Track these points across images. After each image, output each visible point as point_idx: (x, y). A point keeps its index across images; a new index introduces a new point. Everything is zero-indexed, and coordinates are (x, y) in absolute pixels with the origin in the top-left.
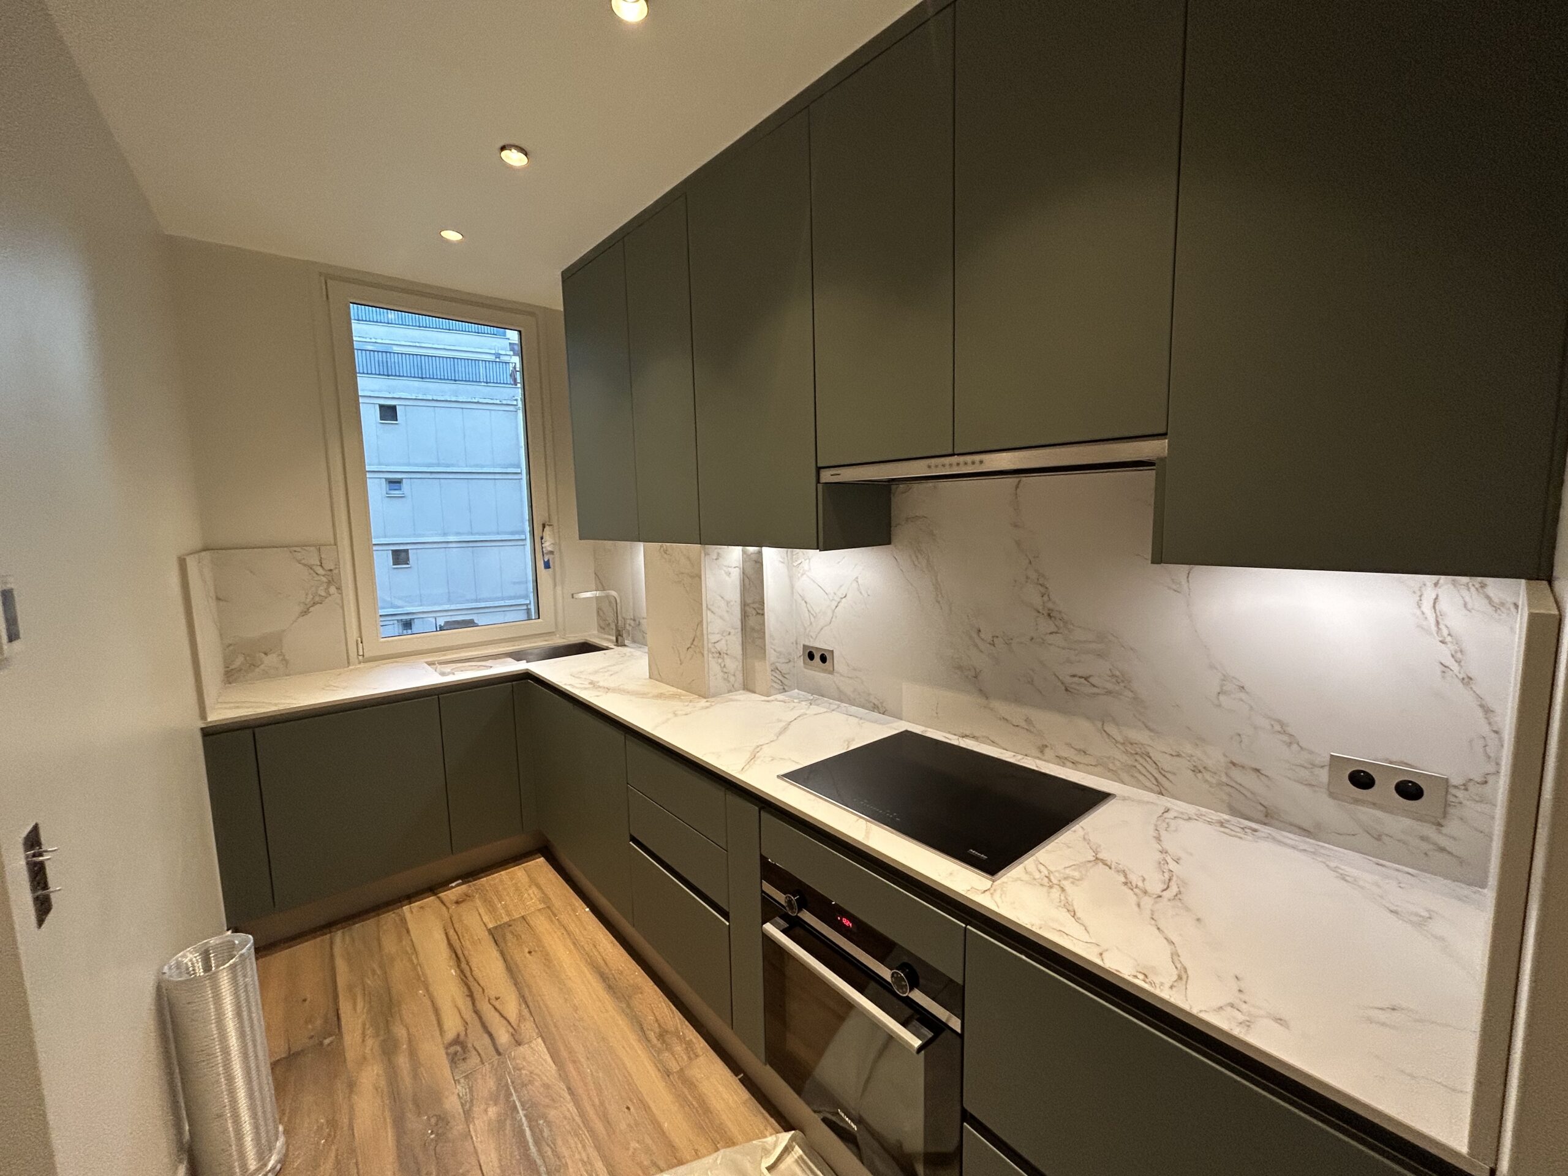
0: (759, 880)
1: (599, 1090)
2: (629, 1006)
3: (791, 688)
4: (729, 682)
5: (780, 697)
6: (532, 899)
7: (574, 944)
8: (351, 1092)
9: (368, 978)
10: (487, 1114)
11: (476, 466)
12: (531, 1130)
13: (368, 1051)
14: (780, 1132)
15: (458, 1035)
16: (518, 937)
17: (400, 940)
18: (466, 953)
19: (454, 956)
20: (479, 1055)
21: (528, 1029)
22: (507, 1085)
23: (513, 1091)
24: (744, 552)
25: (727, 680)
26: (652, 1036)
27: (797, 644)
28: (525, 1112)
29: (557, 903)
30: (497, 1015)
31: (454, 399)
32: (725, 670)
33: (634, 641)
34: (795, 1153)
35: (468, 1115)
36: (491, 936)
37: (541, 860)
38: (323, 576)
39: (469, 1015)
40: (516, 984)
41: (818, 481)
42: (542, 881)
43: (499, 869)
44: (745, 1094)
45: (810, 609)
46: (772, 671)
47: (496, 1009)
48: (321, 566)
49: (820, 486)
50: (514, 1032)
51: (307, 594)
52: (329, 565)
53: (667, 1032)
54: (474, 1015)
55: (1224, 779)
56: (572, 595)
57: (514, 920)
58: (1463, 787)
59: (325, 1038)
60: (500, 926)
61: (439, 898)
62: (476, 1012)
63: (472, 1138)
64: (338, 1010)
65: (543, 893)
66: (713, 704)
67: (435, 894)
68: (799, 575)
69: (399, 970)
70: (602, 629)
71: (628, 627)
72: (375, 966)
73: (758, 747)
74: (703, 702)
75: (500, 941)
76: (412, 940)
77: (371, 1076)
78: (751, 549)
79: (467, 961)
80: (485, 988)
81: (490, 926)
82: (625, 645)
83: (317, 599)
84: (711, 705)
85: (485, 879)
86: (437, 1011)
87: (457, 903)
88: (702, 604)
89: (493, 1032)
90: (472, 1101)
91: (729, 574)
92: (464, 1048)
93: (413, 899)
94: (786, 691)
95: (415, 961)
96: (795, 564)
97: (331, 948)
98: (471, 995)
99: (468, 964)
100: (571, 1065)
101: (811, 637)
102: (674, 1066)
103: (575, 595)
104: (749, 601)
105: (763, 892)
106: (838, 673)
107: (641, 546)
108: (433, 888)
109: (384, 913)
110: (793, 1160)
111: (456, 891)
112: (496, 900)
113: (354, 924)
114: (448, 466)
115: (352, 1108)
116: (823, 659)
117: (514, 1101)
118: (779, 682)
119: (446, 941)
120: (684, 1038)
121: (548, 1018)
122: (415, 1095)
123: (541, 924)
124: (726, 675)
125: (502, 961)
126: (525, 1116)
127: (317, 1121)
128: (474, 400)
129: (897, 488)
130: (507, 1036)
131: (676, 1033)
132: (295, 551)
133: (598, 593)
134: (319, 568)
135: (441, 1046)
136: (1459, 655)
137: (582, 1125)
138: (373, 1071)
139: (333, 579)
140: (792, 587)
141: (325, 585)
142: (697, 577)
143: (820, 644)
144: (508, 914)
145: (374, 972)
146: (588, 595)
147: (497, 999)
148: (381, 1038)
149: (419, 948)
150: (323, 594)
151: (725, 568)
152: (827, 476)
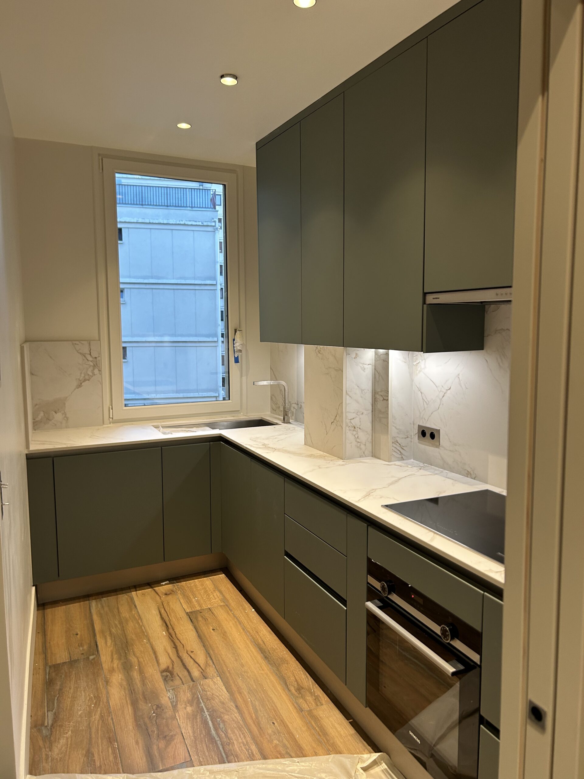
0: (366, 575)
1: (256, 711)
2: (278, 670)
3: (408, 458)
4: (361, 449)
5: (398, 463)
6: (215, 600)
7: (243, 629)
8: (107, 684)
9: (113, 628)
10: (186, 709)
11: (181, 278)
12: (212, 722)
13: (115, 665)
14: (372, 753)
15: (168, 667)
16: (206, 620)
17: (131, 610)
18: (172, 623)
19: (165, 624)
20: (181, 680)
21: (211, 671)
22: (198, 697)
23: (202, 702)
24: (376, 354)
25: (359, 448)
26: (292, 689)
27: (414, 424)
28: (208, 713)
29: (233, 604)
30: (192, 660)
31: (165, 222)
32: (358, 440)
33: (296, 420)
34: (382, 767)
35: (175, 707)
36: (188, 617)
37: (223, 576)
38: (91, 361)
39: (174, 657)
40: (204, 646)
41: (424, 302)
42: (223, 589)
43: (194, 578)
44: (352, 731)
45: (424, 398)
46: (393, 443)
47: (191, 657)
48: (90, 354)
49: (425, 306)
50: (202, 671)
51: (81, 373)
52: (94, 354)
53: (303, 688)
54: (178, 659)
56: (254, 382)
57: (203, 609)
59: (90, 655)
60: (194, 612)
61: (154, 590)
62: (179, 657)
63: (177, 720)
64: (96, 643)
65: (224, 596)
66: (347, 463)
67: (152, 588)
68: (417, 372)
69: (131, 626)
70: (273, 410)
71: (292, 409)
72: (117, 622)
73: (373, 490)
74: (341, 462)
75: (193, 620)
76: (138, 612)
77: (117, 678)
78: (381, 351)
79: (173, 628)
80: (184, 645)
81: (188, 611)
82: (290, 423)
83: (87, 377)
84: (346, 464)
85: (184, 582)
86: (155, 653)
87: (166, 594)
88: (342, 390)
89: (189, 668)
90: (177, 702)
91: (364, 369)
92: (172, 673)
93: (138, 589)
94: (403, 460)
95: (141, 624)
96: (415, 364)
97: (90, 610)
98: (176, 647)
99: (173, 630)
100: (238, 695)
101: (425, 419)
102: (305, 706)
103: (255, 383)
104: (378, 390)
105: (368, 583)
106: (442, 447)
107: (303, 347)
108: (151, 583)
109: (120, 594)
110: (380, 769)
111: (165, 587)
112: (192, 597)
113: (102, 598)
114: (159, 278)
115: (108, 693)
116: (432, 436)
117: (202, 706)
118: (399, 452)
119: (159, 616)
120: (314, 694)
121: (225, 668)
122: (143, 693)
123: (221, 614)
124: (359, 444)
125: (196, 632)
126: (209, 715)
127: (89, 695)
128: (181, 223)
129: (489, 308)
130: (198, 672)
131: (309, 690)
132: (75, 344)
133: (272, 383)
134: (89, 356)
135: (158, 671)
137: (244, 726)
138: (119, 677)
139: (96, 365)
140: (412, 380)
141: (92, 368)
142: (340, 370)
143: (431, 424)
144: (200, 605)
145: (116, 626)
146: (265, 383)
147: (192, 652)
148: (122, 661)
149: (142, 616)
150: (91, 374)
151: (361, 365)
152: (430, 299)
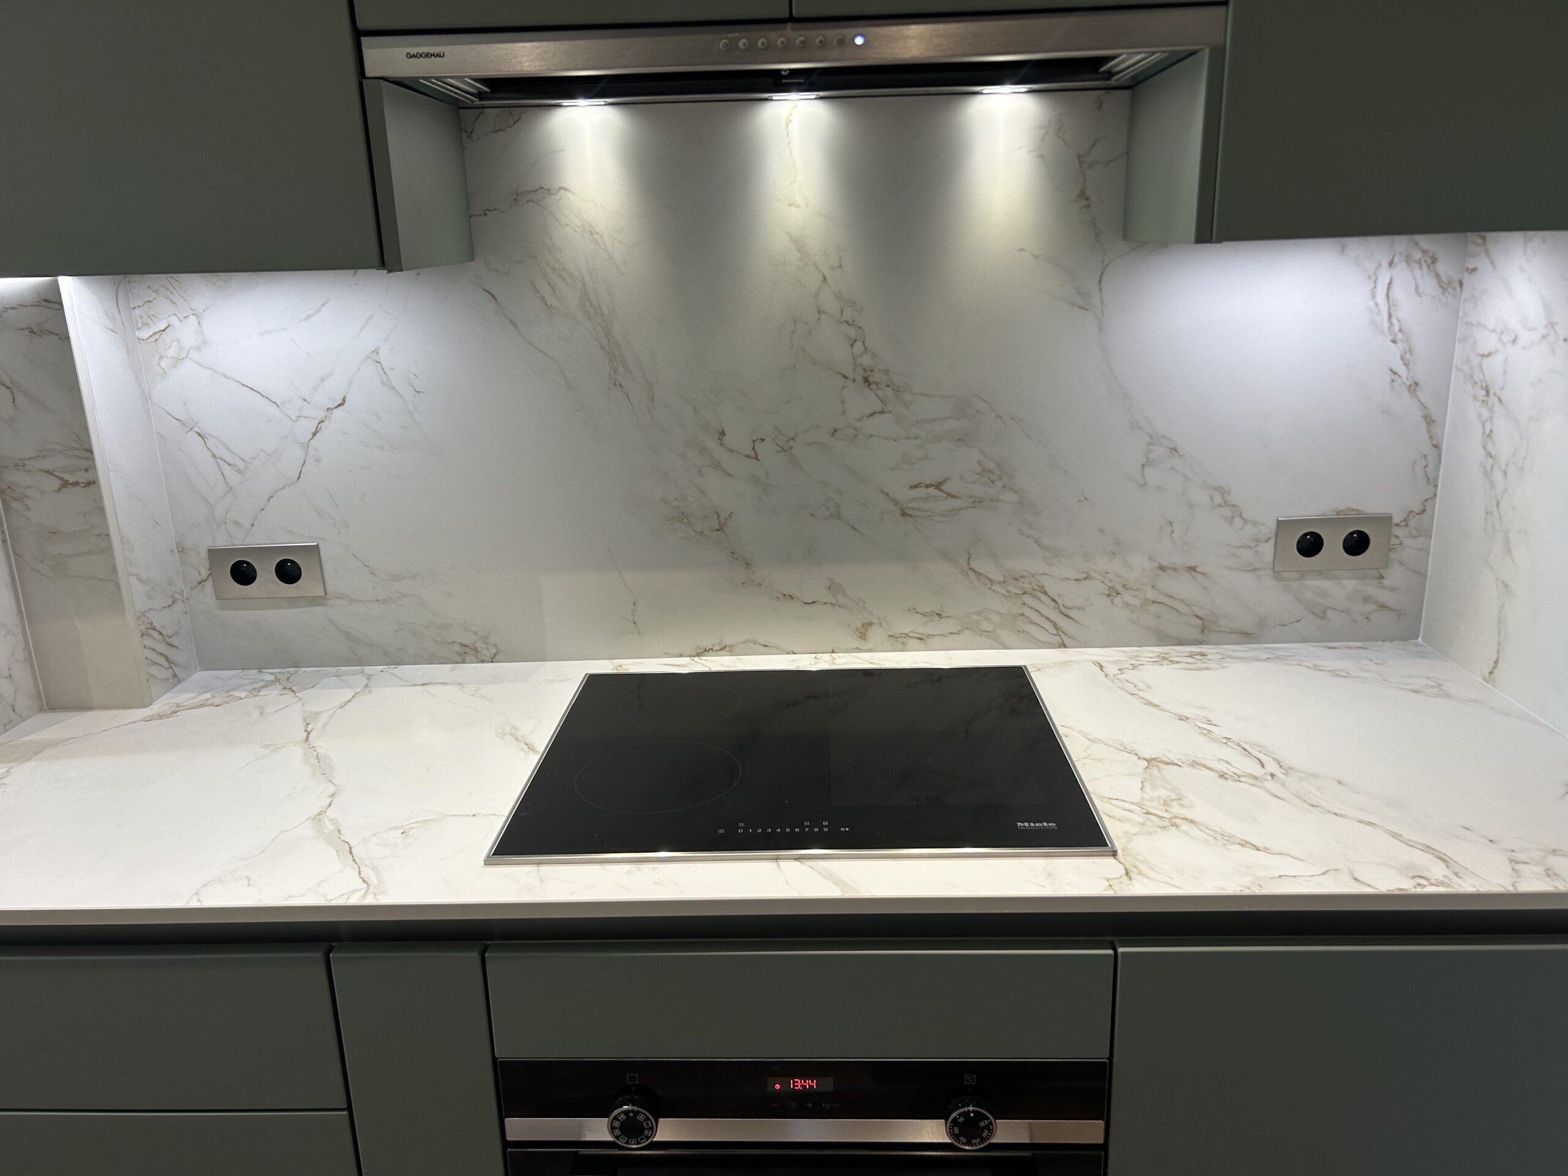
46: (140, 635)
55: (1151, 594)
58: (1404, 523)
68: (167, 363)
94: (181, 681)
101: (237, 524)
136: (1408, 355)
152: (392, 60)
